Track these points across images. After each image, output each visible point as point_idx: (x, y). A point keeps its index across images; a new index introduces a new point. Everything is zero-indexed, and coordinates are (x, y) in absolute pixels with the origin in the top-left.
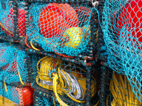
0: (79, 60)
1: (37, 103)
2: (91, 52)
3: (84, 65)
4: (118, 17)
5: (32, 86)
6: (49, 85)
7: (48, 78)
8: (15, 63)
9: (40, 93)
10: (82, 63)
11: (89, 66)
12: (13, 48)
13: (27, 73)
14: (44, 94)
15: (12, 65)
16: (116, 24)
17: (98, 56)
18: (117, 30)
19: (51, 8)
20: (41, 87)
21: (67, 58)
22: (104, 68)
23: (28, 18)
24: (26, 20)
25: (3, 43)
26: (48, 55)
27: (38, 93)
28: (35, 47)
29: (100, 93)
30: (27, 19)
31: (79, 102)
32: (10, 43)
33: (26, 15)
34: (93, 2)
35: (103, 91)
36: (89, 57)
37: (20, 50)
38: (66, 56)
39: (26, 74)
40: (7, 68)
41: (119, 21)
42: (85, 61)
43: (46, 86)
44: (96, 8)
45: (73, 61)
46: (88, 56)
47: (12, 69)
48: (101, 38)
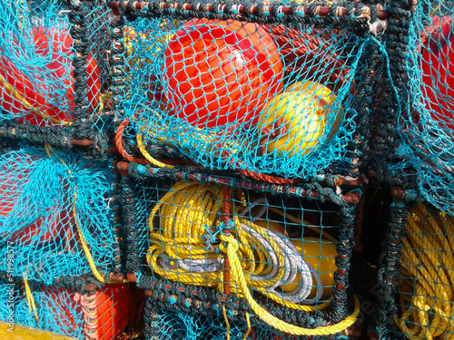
0: (321, 189)
1: (156, 335)
2: (355, 162)
3: (338, 202)
4: (446, 66)
5: (138, 281)
6: (202, 271)
7: (203, 251)
8: (68, 215)
9: (173, 299)
10: (331, 196)
11: (351, 204)
12: (58, 164)
13: (117, 242)
14: (188, 303)
15: (60, 221)
16: (440, 85)
17: (380, 172)
18: (441, 101)
19: (224, 37)
20: (172, 281)
21: (277, 185)
22: (401, 205)
23: (122, 64)
24: (115, 71)
25: (22, 151)
26: (210, 179)
27: (166, 301)
28: (154, 158)
29: (384, 276)
30: (120, 66)
31: (306, 309)
32: (48, 149)
33: (116, 53)
34: (371, 22)
35: (392, 269)
36: (348, 178)
37: (86, 171)
38: (274, 179)
39: (114, 244)
40: (30, 232)
41: (448, 76)
42: (339, 191)
43: (190, 277)
44: (378, 39)
45: (299, 192)
46: (345, 176)
47: (58, 234)
48: (390, 122)
